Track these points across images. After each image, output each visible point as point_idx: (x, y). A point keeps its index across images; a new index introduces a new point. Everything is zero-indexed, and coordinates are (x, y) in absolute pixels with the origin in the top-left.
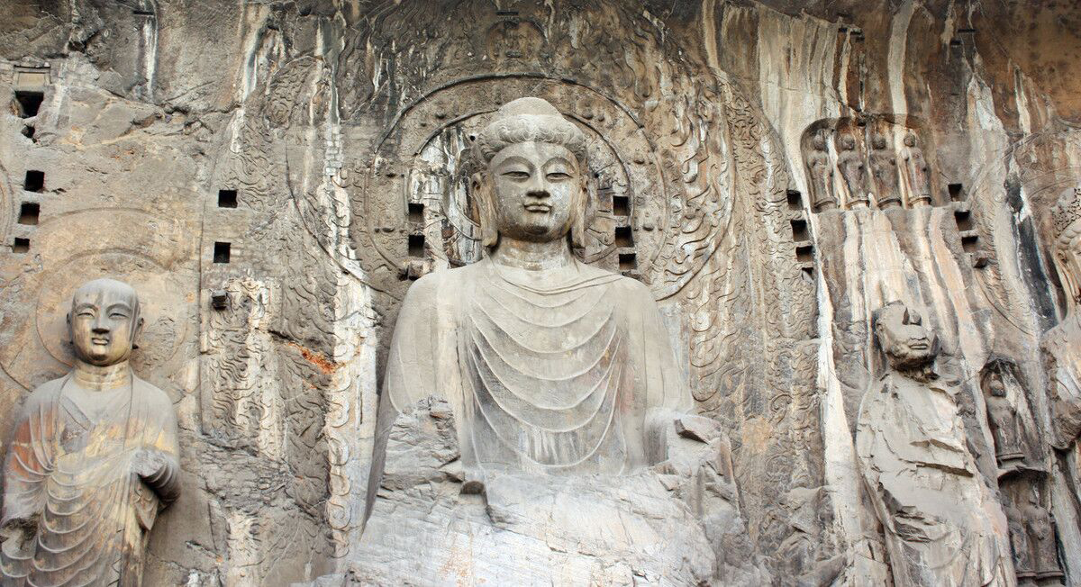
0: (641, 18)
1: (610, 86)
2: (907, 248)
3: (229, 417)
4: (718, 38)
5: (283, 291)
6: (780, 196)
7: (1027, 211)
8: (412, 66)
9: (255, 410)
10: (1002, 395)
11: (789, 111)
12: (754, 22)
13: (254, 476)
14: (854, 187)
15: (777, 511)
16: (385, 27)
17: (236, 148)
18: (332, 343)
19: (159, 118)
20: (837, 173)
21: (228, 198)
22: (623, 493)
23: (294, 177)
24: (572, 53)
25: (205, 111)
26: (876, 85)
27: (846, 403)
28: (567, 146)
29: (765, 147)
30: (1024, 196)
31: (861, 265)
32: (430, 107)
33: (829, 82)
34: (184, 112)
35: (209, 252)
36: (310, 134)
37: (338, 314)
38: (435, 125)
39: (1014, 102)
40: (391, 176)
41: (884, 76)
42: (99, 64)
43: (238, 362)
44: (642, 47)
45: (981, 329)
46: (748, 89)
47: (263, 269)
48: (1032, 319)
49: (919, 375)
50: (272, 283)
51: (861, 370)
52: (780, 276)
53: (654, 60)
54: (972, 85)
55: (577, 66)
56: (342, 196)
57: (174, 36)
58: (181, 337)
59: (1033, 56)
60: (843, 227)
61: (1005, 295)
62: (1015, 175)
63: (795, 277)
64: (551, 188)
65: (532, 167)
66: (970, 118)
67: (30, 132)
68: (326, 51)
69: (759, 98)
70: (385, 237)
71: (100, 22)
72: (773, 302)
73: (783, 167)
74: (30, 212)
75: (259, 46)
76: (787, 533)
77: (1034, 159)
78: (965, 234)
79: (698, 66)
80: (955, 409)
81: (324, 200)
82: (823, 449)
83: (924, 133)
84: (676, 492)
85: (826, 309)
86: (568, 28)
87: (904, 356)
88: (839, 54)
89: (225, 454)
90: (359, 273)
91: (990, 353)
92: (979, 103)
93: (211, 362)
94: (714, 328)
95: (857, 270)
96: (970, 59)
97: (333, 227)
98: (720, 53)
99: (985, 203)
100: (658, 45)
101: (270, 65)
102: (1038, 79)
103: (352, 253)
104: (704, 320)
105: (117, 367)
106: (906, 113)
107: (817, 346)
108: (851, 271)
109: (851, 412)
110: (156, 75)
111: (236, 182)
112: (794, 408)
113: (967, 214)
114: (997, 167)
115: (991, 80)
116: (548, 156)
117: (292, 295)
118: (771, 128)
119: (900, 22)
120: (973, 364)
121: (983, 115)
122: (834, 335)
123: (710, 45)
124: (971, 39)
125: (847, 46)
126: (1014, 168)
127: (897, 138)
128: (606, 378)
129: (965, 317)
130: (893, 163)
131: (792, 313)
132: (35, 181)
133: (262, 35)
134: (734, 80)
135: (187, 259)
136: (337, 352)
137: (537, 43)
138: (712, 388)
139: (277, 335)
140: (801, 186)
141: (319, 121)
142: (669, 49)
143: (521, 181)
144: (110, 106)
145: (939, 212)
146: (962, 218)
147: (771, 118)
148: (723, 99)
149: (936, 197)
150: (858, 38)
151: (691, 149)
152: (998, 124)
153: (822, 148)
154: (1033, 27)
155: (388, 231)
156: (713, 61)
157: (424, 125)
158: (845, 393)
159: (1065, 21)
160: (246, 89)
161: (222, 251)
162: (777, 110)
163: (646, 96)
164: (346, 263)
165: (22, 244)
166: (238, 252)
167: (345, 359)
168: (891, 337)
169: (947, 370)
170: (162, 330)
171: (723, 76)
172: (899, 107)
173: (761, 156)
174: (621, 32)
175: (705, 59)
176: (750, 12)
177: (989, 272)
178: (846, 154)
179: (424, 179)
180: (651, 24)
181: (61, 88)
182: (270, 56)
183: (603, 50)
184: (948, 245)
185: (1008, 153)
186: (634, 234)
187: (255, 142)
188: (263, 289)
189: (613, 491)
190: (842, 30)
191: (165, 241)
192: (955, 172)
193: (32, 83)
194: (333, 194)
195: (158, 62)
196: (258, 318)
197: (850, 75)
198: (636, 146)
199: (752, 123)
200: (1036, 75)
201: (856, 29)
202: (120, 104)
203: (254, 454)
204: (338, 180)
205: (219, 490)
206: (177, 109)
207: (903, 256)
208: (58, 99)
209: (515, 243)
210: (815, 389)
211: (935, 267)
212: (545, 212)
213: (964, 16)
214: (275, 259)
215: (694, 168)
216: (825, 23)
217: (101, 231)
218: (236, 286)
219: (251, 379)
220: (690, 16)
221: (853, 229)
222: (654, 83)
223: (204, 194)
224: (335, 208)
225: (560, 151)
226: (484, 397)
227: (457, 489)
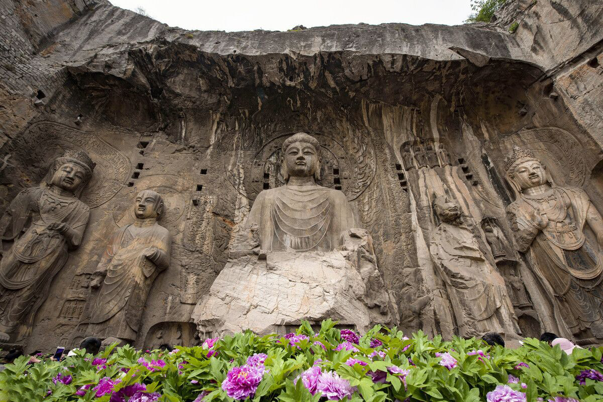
0: (341, 110)
1: (332, 135)
2: (444, 180)
3: (193, 240)
4: (368, 116)
5: (218, 200)
6: (393, 166)
7: (492, 165)
8: (266, 132)
9: (203, 238)
10: (491, 231)
11: (395, 140)
12: (380, 109)
13: (200, 261)
14: (421, 162)
15: (398, 276)
16: (257, 119)
17: (209, 157)
18: (234, 216)
19: (185, 149)
20: (414, 159)
21: (204, 172)
22: (324, 258)
23: (226, 165)
24: (318, 124)
25: (200, 147)
26: (427, 129)
27: (424, 235)
28: (311, 143)
29: (387, 151)
30: (490, 160)
31: (426, 186)
32: (273, 144)
33: (409, 129)
34: (193, 147)
35: (195, 188)
36: (234, 153)
37: (237, 207)
38: (274, 149)
39: (481, 130)
40: (259, 165)
41: (429, 126)
43: (198, 224)
44: (342, 121)
45: (479, 206)
46: (380, 131)
47: (212, 193)
48: (500, 202)
49: (454, 223)
50: (215, 197)
51: (429, 223)
52: (394, 192)
53: (347, 125)
54: (464, 126)
55: (320, 128)
56: (241, 171)
57: (191, 124)
58: (181, 214)
59: (487, 114)
60: (418, 176)
61: (487, 194)
62: (485, 154)
63: (401, 192)
64: (305, 157)
65: (298, 150)
66: (464, 137)
67: (142, 153)
68: (239, 128)
69: (384, 136)
70: (255, 184)
71: (169, 121)
72: (393, 200)
73: (393, 157)
74: (136, 175)
75: (218, 128)
76: (403, 286)
77: (492, 148)
78: (467, 174)
79: (362, 126)
80: (472, 235)
81: (235, 172)
82: (416, 253)
83: (447, 143)
84: (347, 258)
85: (413, 203)
86: (316, 116)
87: (447, 215)
88: (412, 118)
89: (190, 253)
90: (245, 195)
91: (483, 215)
92: (467, 132)
93: (190, 222)
94: (370, 209)
95: (425, 188)
96: (462, 117)
97: (238, 180)
98: (369, 121)
99: (474, 164)
100: (347, 120)
101: (222, 133)
103: (244, 188)
104: (367, 208)
105: (148, 220)
106: (439, 137)
107: (411, 215)
108: (422, 189)
109: (426, 239)
110: (185, 136)
111: (207, 167)
112: (403, 237)
113: (467, 168)
115: (471, 124)
116: (304, 146)
117: (221, 201)
118: (388, 144)
119: (434, 105)
120: (477, 219)
121: (469, 135)
122: (417, 212)
123: (365, 119)
124: (462, 109)
125: (415, 116)
126: (484, 152)
128: (324, 219)
129: (471, 203)
130: (435, 154)
131: (400, 204)
132: (140, 166)
133: (218, 124)
134: (375, 129)
135: (187, 190)
136: (236, 219)
137: (307, 122)
139: (215, 214)
140: (401, 162)
141: (237, 149)
142: (351, 121)
143: (295, 155)
144: (170, 145)
145: (455, 168)
146: (465, 170)
147: (389, 142)
148: (371, 136)
149: (453, 163)
150: (419, 112)
151: (360, 153)
152: (476, 138)
153: (408, 151)
155: (256, 181)
156: (367, 125)
157: (270, 150)
158: (423, 232)
159: (499, 99)
160: (213, 140)
161: (199, 188)
162: (390, 139)
163: (344, 137)
164: (241, 191)
165: (131, 184)
166: (205, 188)
167: (238, 222)
168: (441, 208)
169: (466, 221)
170: (175, 212)
171: (370, 129)
172: (436, 135)
173: (386, 154)
175: (364, 123)
176: (379, 105)
177: (479, 187)
178: (417, 152)
179: (270, 166)
180: (344, 112)
181: (155, 141)
182: (221, 131)
183: (329, 122)
184: (461, 179)
185: (481, 147)
186: (340, 180)
187: (216, 156)
188: (212, 199)
189: (320, 257)
190: (413, 110)
191: (181, 184)
192: (460, 155)
193: (146, 139)
194: (239, 170)
195: (186, 132)
196: (208, 208)
197: (417, 126)
198: (341, 153)
199: (382, 144)
200: (489, 120)
201: (418, 109)
202: (173, 145)
203: (201, 253)
204: (241, 166)
205: (186, 266)
206: (191, 147)
207: (442, 183)
208: (153, 143)
209: (294, 178)
210: (411, 231)
211: (456, 186)
212: (303, 165)
213: (459, 100)
214: (217, 190)
215: (362, 159)
216: (406, 107)
217: (159, 181)
218: (202, 198)
219: (203, 228)
220: (357, 108)
221: (422, 175)
222: (347, 133)
223: (196, 171)
224: (239, 175)
225: (309, 145)
226: (277, 227)
227: (257, 257)
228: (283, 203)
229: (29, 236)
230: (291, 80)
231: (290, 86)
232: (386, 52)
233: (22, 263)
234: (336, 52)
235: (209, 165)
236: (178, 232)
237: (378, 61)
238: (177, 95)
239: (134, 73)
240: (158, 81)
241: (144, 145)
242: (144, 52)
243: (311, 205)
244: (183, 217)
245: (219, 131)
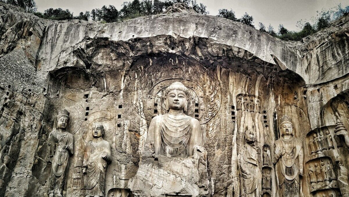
0: (204, 69)
1: (197, 82)
2: (254, 120)
3: (121, 146)
4: (220, 74)
5: (131, 122)
6: (230, 106)
7: (276, 118)
8: (155, 77)
9: (126, 145)
10: (266, 151)
11: (235, 91)
12: (229, 72)
13: (126, 158)
14: (245, 107)
17: (122, 97)
18: (140, 131)
19: (108, 94)
20: (243, 104)
21: (120, 107)
23: (132, 101)
24: (189, 74)
25: (116, 92)
26: (253, 89)
27: (237, 148)
29: (228, 97)
30: (276, 115)
31: (244, 122)
32: (159, 85)
33: (244, 87)
34: (112, 92)
35: (117, 117)
36: (136, 93)
37: (141, 126)
38: (160, 88)
39: (278, 99)
40: (151, 98)
41: (255, 88)
42: (97, 87)
43: (122, 137)
44: (204, 74)
45: (264, 138)
46: (226, 84)
47: (127, 119)
48: (274, 138)
49: (251, 145)
50: (129, 121)
51: (241, 142)
52: (227, 122)
53: (206, 77)
54: (271, 94)
55: (190, 77)
56: (141, 103)
57: (109, 79)
58: (112, 132)
60: (242, 115)
61: (270, 132)
62: (276, 112)
63: (231, 122)
64: (179, 99)
65: (175, 95)
66: (270, 100)
67: (87, 101)
68: (138, 77)
69: (228, 87)
70: (149, 110)
71: (96, 80)
72: (226, 127)
73: (231, 101)
74: (87, 114)
75: (125, 79)
77: (279, 109)
78: (265, 120)
79: (216, 80)
80: (257, 152)
81: (138, 105)
82: (231, 157)
83: (261, 100)
85: (236, 129)
86: (188, 69)
87: (249, 140)
88: (246, 81)
89: (120, 153)
90: (145, 118)
91: (265, 143)
92: (272, 97)
93: (118, 136)
94: (213, 130)
95: (243, 123)
96: (271, 89)
97: (140, 109)
98: (221, 77)
99: (269, 115)
100: (207, 74)
101: (127, 82)
102: (283, 96)
103: (143, 114)
104: (211, 129)
105: (99, 138)
106: (258, 96)
107: (233, 136)
108: (242, 123)
109: (237, 150)
110: (106, 87)
111: (122, 104)
112: (227, 148)
113: (266, 116)
114: (273, 109)
115: (275, 94)
116: (179, 93)
117: (132, 123)
118: (230, 93)
119: (259, 78)
120: (262, 144)
121: (272, 99)
122: (237, 135)
123: (219, 76)
124: (272, 85)
125: (248, 80)
126: (276, 110)
127: (256, 100)
129: (262, 135)
130: (254, 104)
131: (229, 130)
132: (88, 109)
133: (125, 76)
134: (224, 83)
135: (113, 118)
136: (141, 133)
137: (182, 72)
138: (211, 142)
139: (130, 131)
140: (235, 105)
141: (137, 90)
142: (210, 75)
143: (173, 98)
144: (99, 94)
145: (261, 115)
146: (265, 117)
147: (231, 92)
148: (221, 86)
149: (261, 112)
150: (250, 80)
151: (213, 96)
152: (274, 102)
153: (240, 99)
154: (284, 86)
155: (150, 109)
156: (219, 79)
157: (158, 88)
158: (237, 146)
160: (123, 86)
161: (119, 116)
162: (232, 90)
163: (204, 84)
164: (142, 116)
165: (86, 119)
166: (122, 116)
167: (142, 134)
168: (247, 136)
169: (257, 145)
170: (109, 131)
171: (221, 82)
172: (257, 94)
173: (227, 98)
174: (200, 71)
175: (217, 78)
176: (228, 70)
177: (268, 128)
178: (245, 101)
179: (158, 99)
180: (206, 70)
181: (91, 93)
182: (127, 80)
183: (196, 74)
184: (261, 122)
185: (275, 107)
186: (199, 111)
187: (126, 96)
188: (127, 122)
190: (247, 77)
191: (109, 115)
192: (265, 109)
193: (87, 93)
194: (140, 103)
195: (106, 84)
197: (248, 86)
198: (201, 94)
199: (226, 92)
200: (282, 95)
201: (251, 78)
202: (101, 93)
203: (125, 153)
204: (141, 100)
205: (119, 160)
206: (111, 92)
207: (252, 122)
208: (91, 94)
209: (172, 110)
210: (231, 145)
211: (258, 125)
212: (178, 104)
214: (129, 117)
215: (213, 99)
216: (244, 75)
217: (98, 115)
218: (122, 122)
219: (125, 139)
220: (214, 70)
221: (244, 115)
222: (206, 82)
223: (116, 106)
224: (140, 106)
225: (182, 92)
226: (162, 141)
227: (154, 159)
228: (166, 127)
229: (58, 154)
230: (173, 49)
231: (172, 53)
232: (236, 45)
233: (58, 165)
234: (203, 38)
235: (123, 102)
236: (113, 142)
237: (230, 49)
238: (100, 65)
239: (77, 62)
240: (89, 61)
241: (87, 96)
242: (80, 49)
243: (180, 129)
244: (114, 134)
245: (125, 81)
